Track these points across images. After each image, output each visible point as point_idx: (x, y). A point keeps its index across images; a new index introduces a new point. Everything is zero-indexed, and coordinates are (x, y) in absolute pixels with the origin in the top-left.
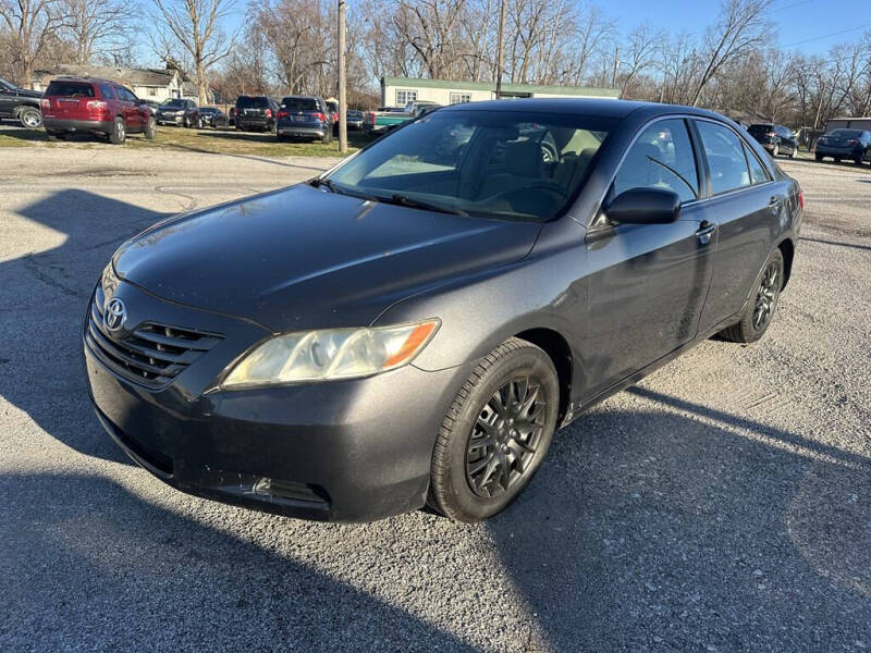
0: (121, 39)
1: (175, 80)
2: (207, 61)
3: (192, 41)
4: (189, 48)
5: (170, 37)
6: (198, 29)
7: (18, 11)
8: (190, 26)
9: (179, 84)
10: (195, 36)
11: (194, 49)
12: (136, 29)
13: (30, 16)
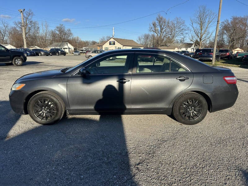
0: (182, 36)
1: (193, 46)
2: (203, 40)
3: (199, 35)
4: (199, 37)
5: (194, 34)
6: (202, 32)
7: (160, 33)
8: (200, 31)
9: (194, 46)
10: (201, 33)
11: (200, 37)
12: (186, 33)
13: (162, 33)
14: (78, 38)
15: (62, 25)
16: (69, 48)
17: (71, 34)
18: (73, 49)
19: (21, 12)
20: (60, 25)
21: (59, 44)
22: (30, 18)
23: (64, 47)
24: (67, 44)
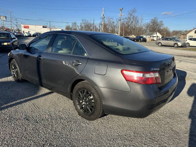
14: (167, 27)
15: (156, 18)
16: (157, 37)
17: (162, 24)
18: (161, 37)
19: (121, 10)
20: (155, 17)
21: (150, 33)
22: (133, 14)
23: (153, 36)
24: (156, 33)
